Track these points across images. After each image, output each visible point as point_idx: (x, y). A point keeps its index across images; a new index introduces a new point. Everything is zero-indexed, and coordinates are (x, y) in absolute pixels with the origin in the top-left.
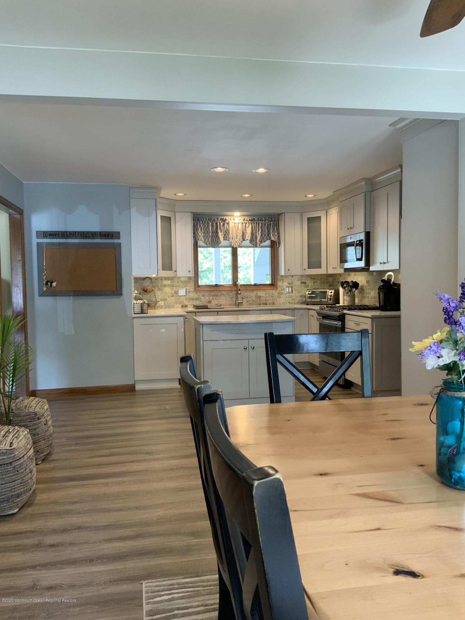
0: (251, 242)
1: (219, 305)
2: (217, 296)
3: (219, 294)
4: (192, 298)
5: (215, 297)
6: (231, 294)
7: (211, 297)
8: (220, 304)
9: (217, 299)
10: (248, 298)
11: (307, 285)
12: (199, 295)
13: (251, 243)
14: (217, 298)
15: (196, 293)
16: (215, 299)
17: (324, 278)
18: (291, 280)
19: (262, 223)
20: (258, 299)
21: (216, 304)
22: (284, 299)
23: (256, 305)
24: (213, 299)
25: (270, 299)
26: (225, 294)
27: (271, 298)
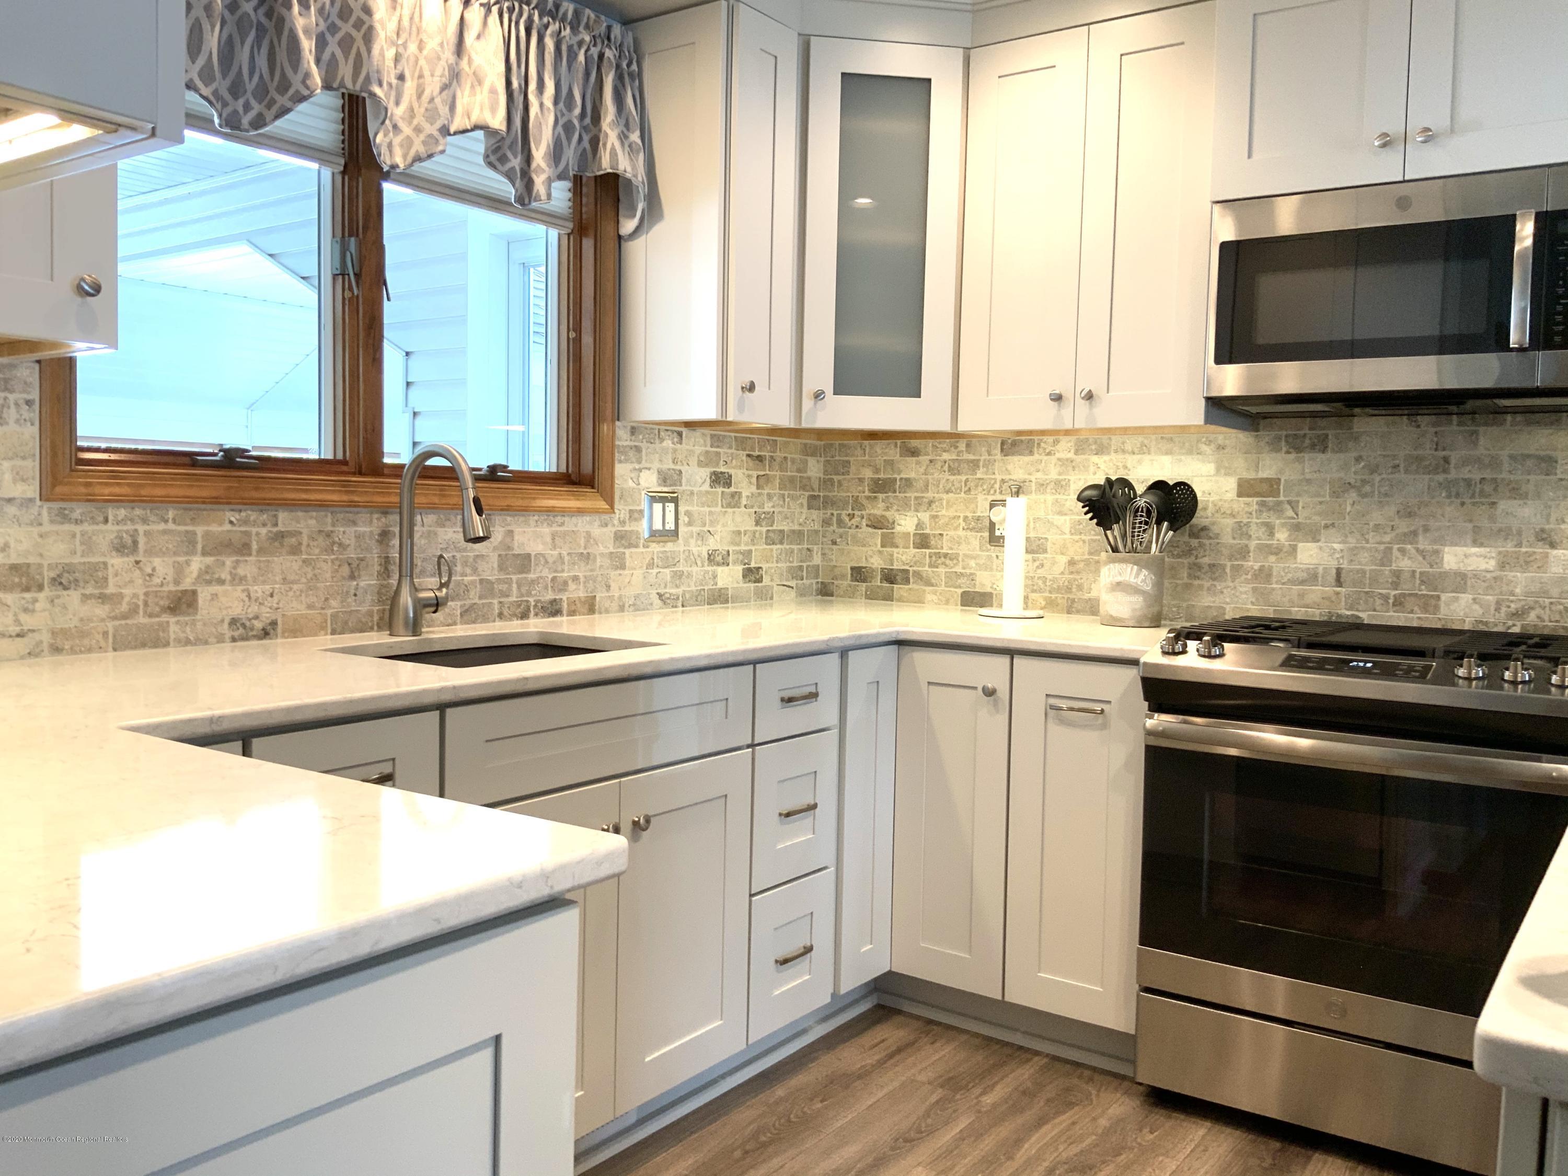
0: (493, 158)
1: (258, 625)
2: (244, 549)
3: (264, 531)
4: (14, 568)
5: (229, 561)
6: (346, 534)
7: (197, 563)
8: (267, 615)
9: (242, 579)
11: (733, 495)
12: (87, 542)
13: (491, 165)
14: (241, 571)
15: (61, 518)
16: (225, 575)
17: (793, 461)
18: (674, 461)
19: (558, 36)
20: (515, 578)
21: (234, 622)
22: (639, 573)
23: (501, 616)
24: (208, 577)
25: (575, 579)
26: (305, 540)
27: (581, 571)
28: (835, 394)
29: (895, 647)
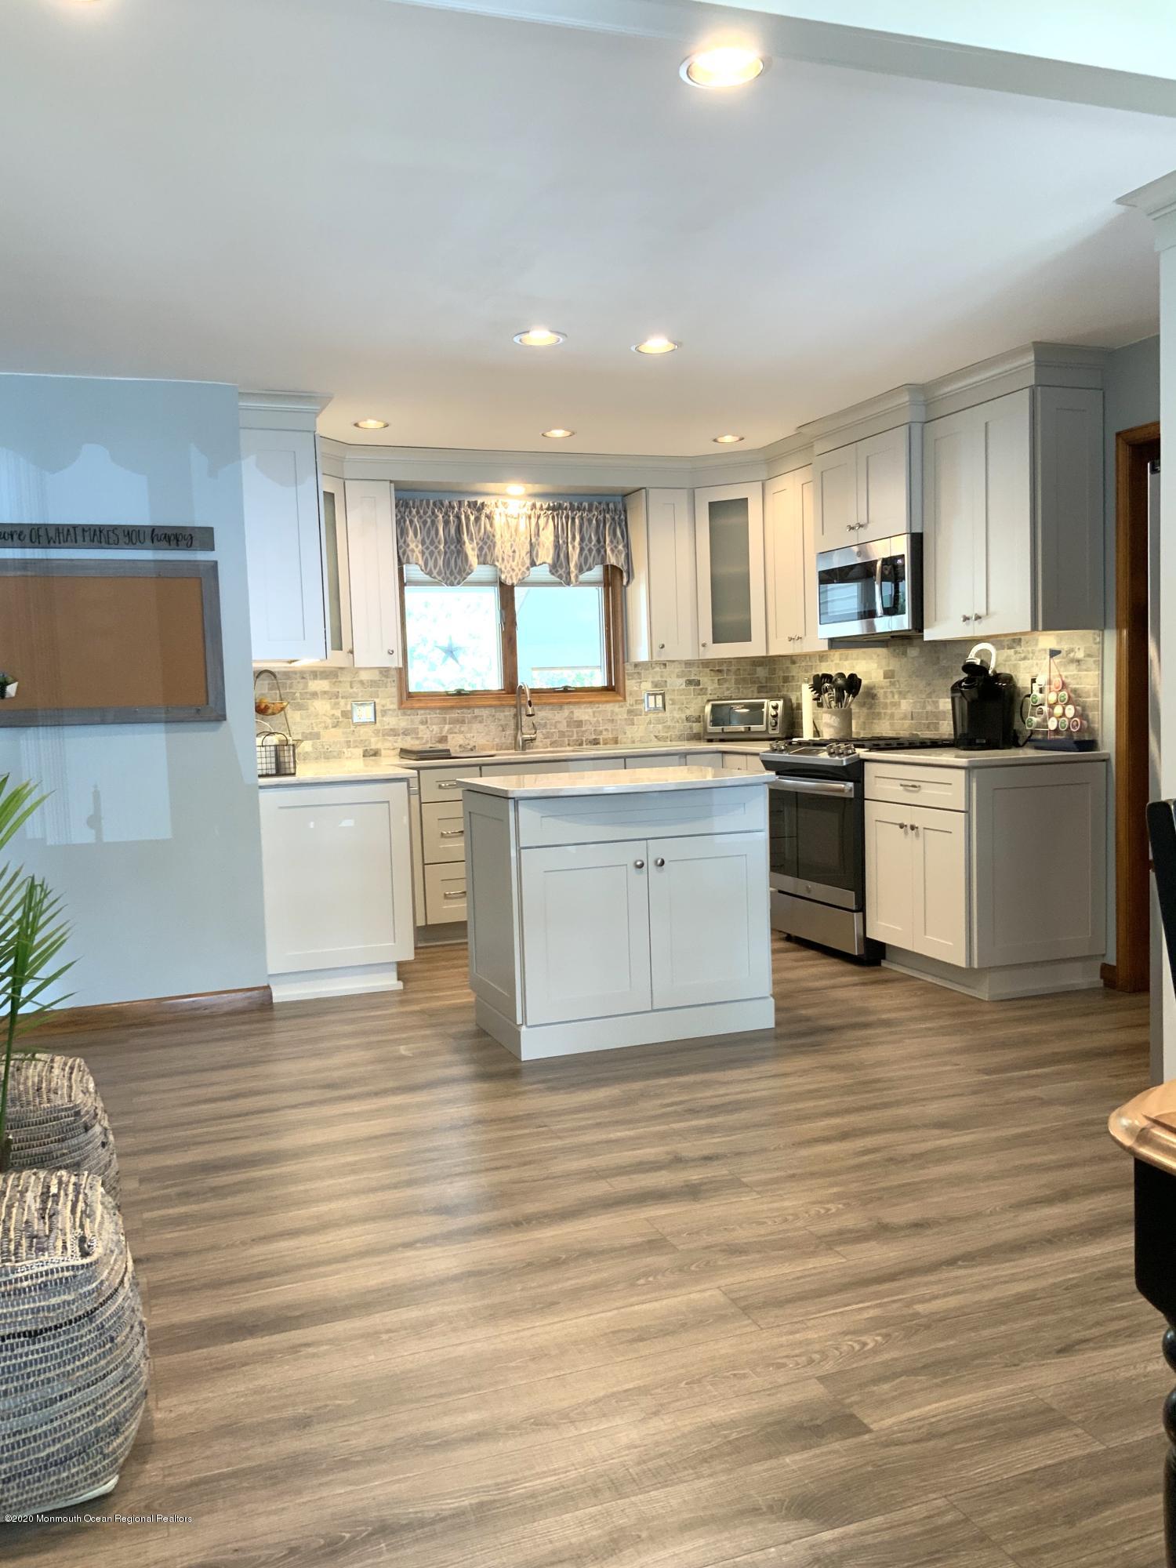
0: (553, 571)
1: (470, 747)
2: (463, 722)
3: (470, 716)
4: (391, 729)
5: (458, 726)
6: (500, 715)
7: (447, 727)
8: (472, 744)
9: (463, 732)
10: (548, 726)
11: (701, 689)
12: (412, 721)
13: (553, 574)
14: (462, 729)
15: (404, 714)
16: (456, 730)
17: (745, 670)
18: (662, 677)
19: (582, 518)
20: (575, 730)
21: (460, 746)
22: (642, 727)
23: (569, 745)
24: (451, 731)
25: (606, 730)
26: (485, 717)
27: (609, 726)
28: (714, 642)
29: (720, 755)
